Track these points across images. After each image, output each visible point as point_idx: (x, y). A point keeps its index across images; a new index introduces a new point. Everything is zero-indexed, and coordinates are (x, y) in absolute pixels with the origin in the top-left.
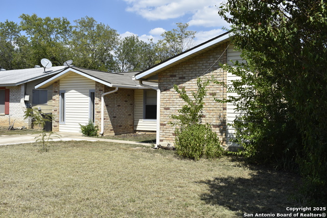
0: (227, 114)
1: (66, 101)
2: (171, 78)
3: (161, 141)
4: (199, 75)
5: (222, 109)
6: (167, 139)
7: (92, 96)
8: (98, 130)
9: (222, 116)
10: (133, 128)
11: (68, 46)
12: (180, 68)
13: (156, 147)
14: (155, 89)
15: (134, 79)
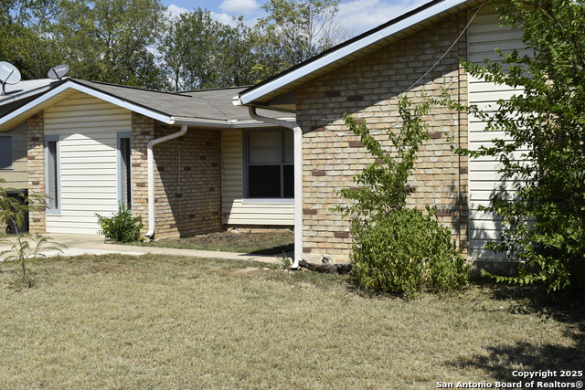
0: (470, 183)
1: (60, 160)
2: (327, 100)
3: (306, 250)
4: (397, 90)
5: (457, 171)
6: (321, 245)
7: (125, 147)
8: (141, 226)
9: (457, 188)
10: (220, 219)
11: (50, 36)
12: (349, 75)
13: (295, 265)
14: (290, 126)
15: (236, 103)
